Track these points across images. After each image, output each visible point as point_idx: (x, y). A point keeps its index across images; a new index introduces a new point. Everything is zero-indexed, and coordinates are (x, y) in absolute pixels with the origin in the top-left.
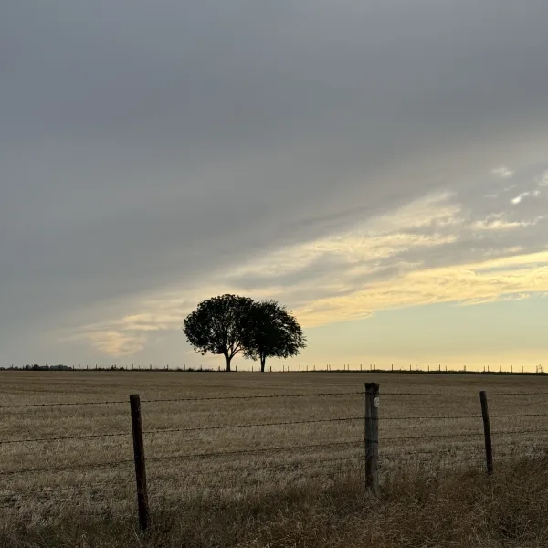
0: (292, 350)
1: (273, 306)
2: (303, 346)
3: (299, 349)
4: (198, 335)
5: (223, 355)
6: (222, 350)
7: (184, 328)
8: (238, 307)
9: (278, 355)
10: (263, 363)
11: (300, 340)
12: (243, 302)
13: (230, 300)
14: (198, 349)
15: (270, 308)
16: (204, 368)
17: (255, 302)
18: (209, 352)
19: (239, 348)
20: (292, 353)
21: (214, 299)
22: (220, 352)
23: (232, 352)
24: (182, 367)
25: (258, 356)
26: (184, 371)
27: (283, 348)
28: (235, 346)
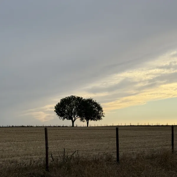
0: (99, 118)
1: (91, 100)
2: (104, 116)
3: (102, 117)
4: (61, 112)
5: (71, 121)
6: (71, 118)
7: (55, 109)
8: (76, 101)
9: (94, 120)
10: (88, 123)
11: (102, 114)
12: (79, 99)
13: (73, 98)
14: (61, 118)
15: (90, 101)
16: (64, 126)
17: (83, 98)
18: (66, 119)
19: (77, 117)
20: (99, 119)
21: (67, 98)
22: (70, 119)
23: (75, 119)
24: (56, 125)
25: (86, 120)
26: (57, 127)
27: (95, 117)
28: (76, 116)
